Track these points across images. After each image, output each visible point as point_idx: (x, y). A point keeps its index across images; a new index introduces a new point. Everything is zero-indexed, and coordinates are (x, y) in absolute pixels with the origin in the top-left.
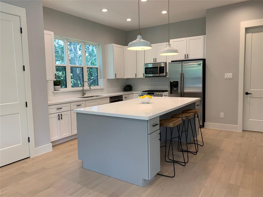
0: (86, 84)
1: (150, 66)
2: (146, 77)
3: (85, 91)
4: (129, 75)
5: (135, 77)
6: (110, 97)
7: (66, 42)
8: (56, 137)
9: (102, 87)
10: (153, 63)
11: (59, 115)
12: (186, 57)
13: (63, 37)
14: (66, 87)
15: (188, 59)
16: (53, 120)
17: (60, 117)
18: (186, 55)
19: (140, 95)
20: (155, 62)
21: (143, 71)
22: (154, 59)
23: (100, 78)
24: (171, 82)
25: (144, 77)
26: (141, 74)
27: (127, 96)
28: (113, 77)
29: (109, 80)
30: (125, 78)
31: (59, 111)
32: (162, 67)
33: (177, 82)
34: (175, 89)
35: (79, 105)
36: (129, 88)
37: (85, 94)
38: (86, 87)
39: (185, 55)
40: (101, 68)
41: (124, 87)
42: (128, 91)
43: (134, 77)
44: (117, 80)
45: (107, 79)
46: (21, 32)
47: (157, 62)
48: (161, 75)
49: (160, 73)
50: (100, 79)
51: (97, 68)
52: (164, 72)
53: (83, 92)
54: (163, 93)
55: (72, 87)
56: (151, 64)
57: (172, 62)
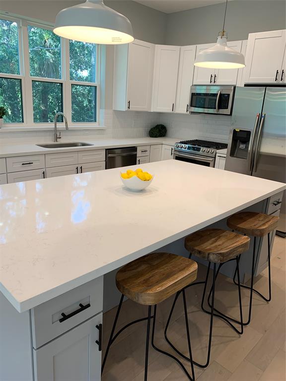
1: (203, 91)
2: (192, 113)
3: (60, 131)
4: (160, 105)
5: (171, 111)
6: (106, 150)
7: (21, 25)
9: (102, 126)
10: (209, 84)
12: (279, 77)
13: (10, 14)
14: (23, 121)
15: (281, 82)
18: (280, 73)
19: (173, 148)
20: (212, 83)
21: (187, 100)
22: (211, 76)
23: (100, 108)
24: (234, 130)
25: (188, 112)
26: (183, 105)
27: (147, 148)
28: (123, 107)
29: (118, 113)
30: (152, 111)
32: (225, 96)
33: (249, 133)
34: (242, 146)
35: (28, 162)
36: (160, 131)
37: (60, 138)
39: (277, 72)
41: (149, 129)
42: (156, 137)
43: (169, 110)
45: (114, 110)
47: (217, 84)
48: (222, 111)
49: (219, 108)
50: (101, 110)
51: (96, 87)
52: (228, 106)
53: (56, 134)
54: (218, 151)
55: (35, 120)
56: (205, 87)
57: (246, 85)
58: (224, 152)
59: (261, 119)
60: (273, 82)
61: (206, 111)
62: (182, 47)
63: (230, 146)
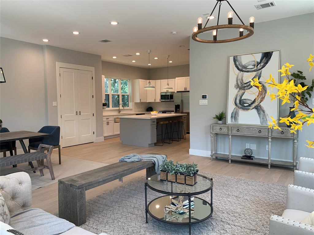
0: (121, 106)
1: (164, 94)
2: (161, 101)
3: (121, 110)
4: (150, 100)
6: (136, 114)
7: (110, 79)
8: (106, 135)
9: (131, 108)
11: (107, 122)
13: (108, 77)
14: (109, 107)
15: (186, 91)
16: (105, 124)
17: (108, 123)
20: (167, 92)
21: (160, 97)
23: (130, 102)
24: (175, 105)
26: (158, 99)
28: (138, 101)
30: (147, 102)
31: (107, 120)
32: (172, 95)
33: (179, 105)
34: (178, 109)
36: (151, 109)
37: (121, 112)
38: (121, 107)
39: (185, 88)
40: (131, 95)
41: (146, 109)
42: (149, 111)
43: (153, 101)
44: (141, 104)
45: (135, 103)
46: (92, 79)
47: (169, 92)
48: (171, 100)
51: (128, 95)
52: (173, 98)
53: (119, 111)
54: (172, 112)
55: (112, 107)
56: (165, 93)
57: (177, 92)
58: (174, 112)
59: (182, 101)
60: (184, 90)
61: (166, 100)
62: (156, 80)
63: (175, 111)
